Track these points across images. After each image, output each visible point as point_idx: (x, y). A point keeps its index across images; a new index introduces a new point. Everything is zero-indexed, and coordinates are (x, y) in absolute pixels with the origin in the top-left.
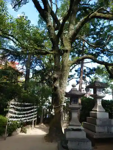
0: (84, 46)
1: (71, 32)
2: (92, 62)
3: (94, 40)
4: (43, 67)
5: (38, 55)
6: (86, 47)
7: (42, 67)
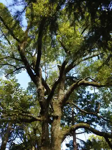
0: (74, 113)
1: (61, 97)
2: (85, 132)
3: (83, 107)
4: (25, 139)
5: (20, 123)
6: (75, 114)
7: (23, 140)
